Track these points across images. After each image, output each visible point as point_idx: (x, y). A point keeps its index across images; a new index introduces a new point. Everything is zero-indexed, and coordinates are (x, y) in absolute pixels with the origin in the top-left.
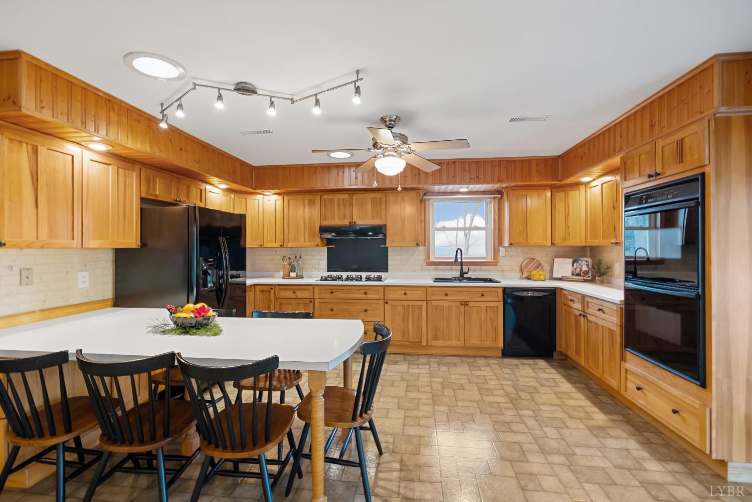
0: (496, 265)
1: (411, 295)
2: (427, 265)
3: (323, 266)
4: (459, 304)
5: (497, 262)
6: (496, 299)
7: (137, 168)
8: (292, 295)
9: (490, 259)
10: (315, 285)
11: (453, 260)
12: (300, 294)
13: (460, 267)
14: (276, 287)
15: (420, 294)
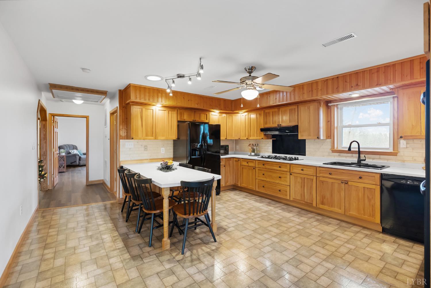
0: (396, 155)
1: (307, 171)
2: (332, 152)
3: (270, 150)
4: (340, 182)
5: (397, 153)
6: (374, 183)
7: (176, 110)
8: (247, 164)
9: (391, 150)
10: (257, 160)
11: (347, 149)
12: (251, 164)
13: (358, 155)
14: (241, 159)
15: (311, 172)
